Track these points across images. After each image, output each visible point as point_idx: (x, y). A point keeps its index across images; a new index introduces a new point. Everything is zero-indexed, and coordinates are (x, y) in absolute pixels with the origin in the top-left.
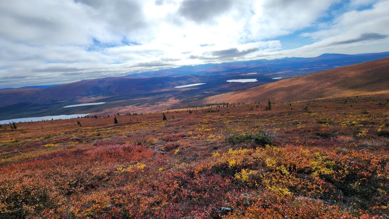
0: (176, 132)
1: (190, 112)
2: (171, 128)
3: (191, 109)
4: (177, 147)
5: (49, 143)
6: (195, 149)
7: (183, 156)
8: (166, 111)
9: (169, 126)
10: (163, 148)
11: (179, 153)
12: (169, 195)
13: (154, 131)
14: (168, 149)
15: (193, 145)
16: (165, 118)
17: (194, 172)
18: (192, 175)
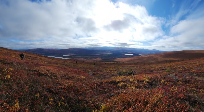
0: (98, 69)
1: (105, 63)
2: (97, 68)
3: (106, 62)
4: (98, 74)
5: (58, 63)
6: (105, 75)
7: (99, 77)
8: (95, 62)
9: (96, 67)
10: (92, 73)
11: (98, 76)
12: (92, 88)
13: (90, 68)
14: (94, 74)
15: (104, 74)
16: (94, 64)
17: (103, 83)
18: (102, 83)
